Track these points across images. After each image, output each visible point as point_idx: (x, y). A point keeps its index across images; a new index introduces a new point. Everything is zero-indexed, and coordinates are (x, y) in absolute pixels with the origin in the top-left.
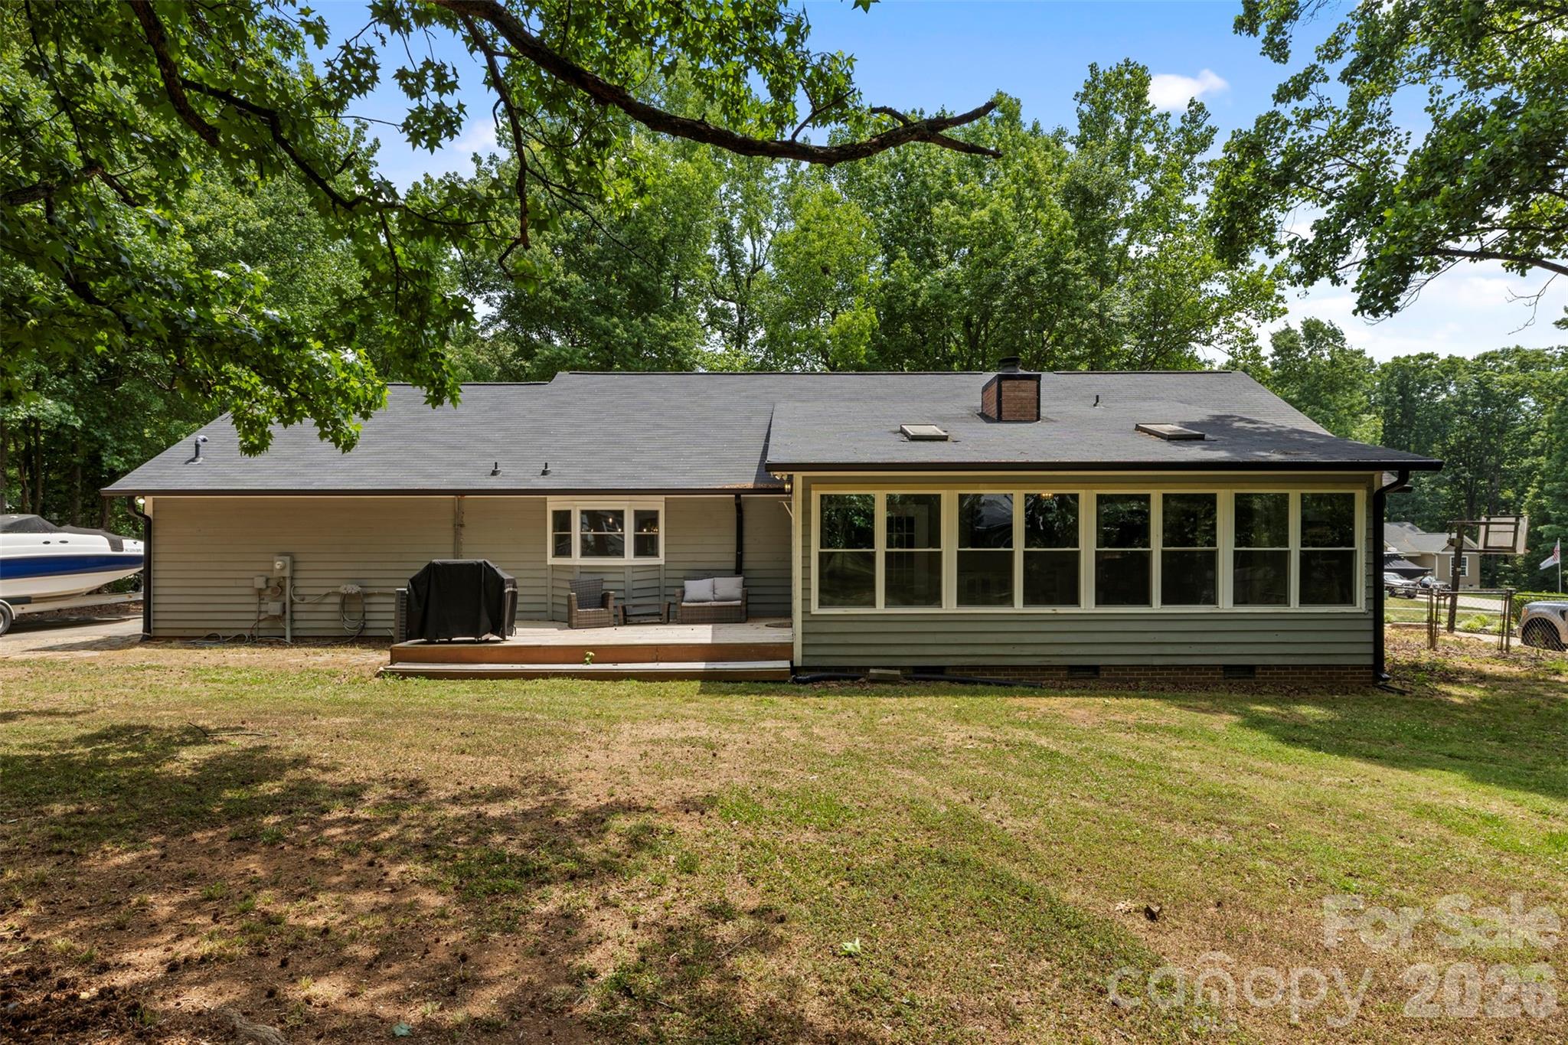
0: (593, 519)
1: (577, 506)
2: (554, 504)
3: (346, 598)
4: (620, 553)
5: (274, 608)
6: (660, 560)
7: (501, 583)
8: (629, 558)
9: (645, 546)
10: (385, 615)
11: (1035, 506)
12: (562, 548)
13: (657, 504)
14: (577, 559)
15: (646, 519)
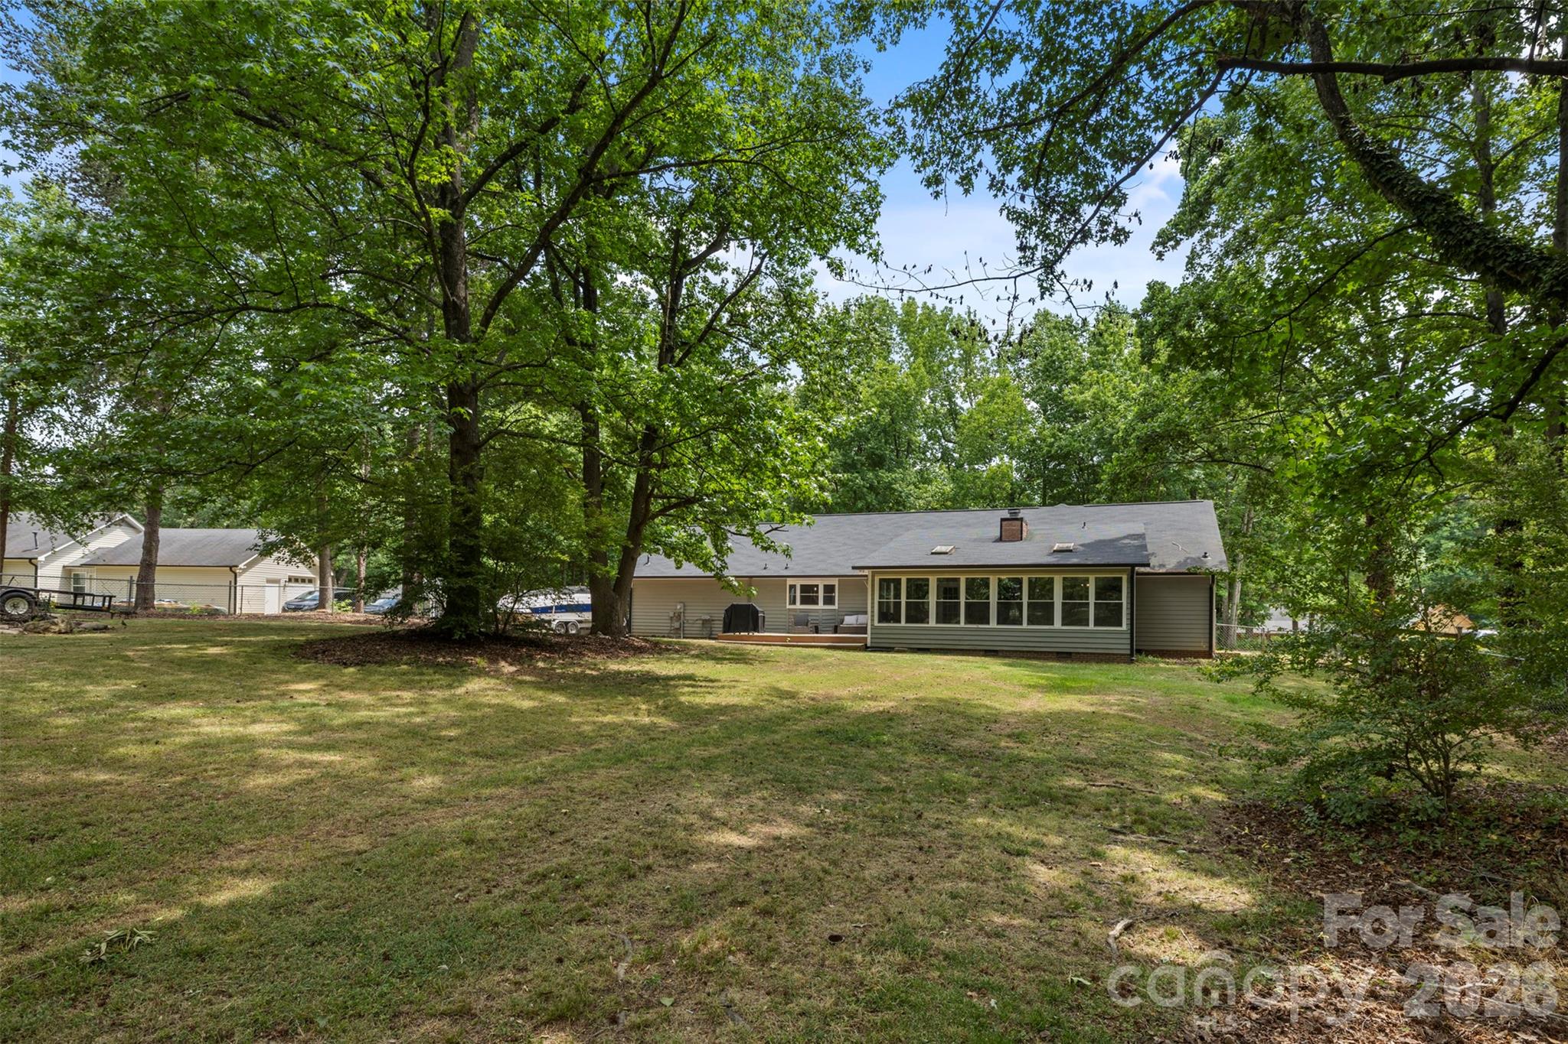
0: (805, 589)
1: (798, 583)
2: (790, 581)
3: (705, 622)
4: (816, 603)
5: (676, 625)
6: (836, 607)
7: (757, 612)
8: (821, 605)
9: (829, 600)
10: (718, 626)
11: (970, 583)
12: (793, 602)
13: (835, 582)
14: (798, 606)
15: (829, 589)
